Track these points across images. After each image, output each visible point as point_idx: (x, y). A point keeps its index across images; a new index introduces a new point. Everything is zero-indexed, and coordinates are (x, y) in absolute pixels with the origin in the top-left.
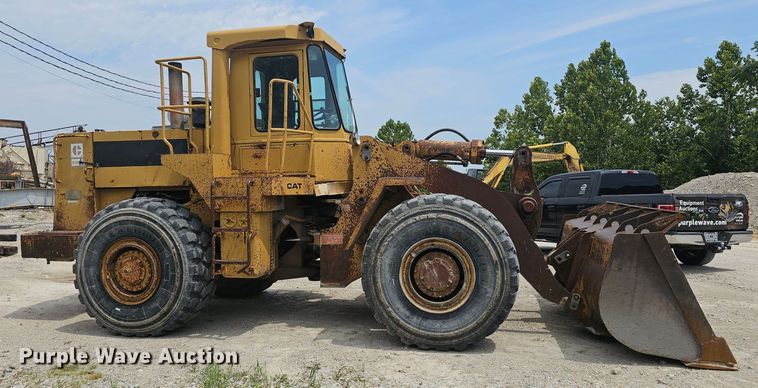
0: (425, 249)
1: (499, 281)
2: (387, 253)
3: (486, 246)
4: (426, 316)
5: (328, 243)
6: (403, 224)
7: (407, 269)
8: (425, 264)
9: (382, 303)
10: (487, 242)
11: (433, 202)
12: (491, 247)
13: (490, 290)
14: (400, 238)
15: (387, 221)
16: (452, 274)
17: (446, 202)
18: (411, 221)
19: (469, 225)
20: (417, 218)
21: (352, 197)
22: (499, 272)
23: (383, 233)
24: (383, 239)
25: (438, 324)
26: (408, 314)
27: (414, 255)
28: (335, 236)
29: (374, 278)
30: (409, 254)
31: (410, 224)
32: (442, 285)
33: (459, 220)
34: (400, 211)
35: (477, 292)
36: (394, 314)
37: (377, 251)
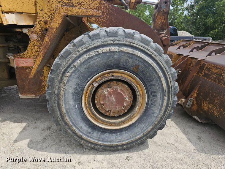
0: (106, 79)
1: (165, 105)
2: (69, 84)
3: (159, 78)
4: (104, 131)
5: (21, 65)
6: (85, 57)
7: (89, 96)
8: (105, 91)
9: (66, 124)
10: (161, 74)
11: (115, 34)
12: (163, 79)
13: (157, 111)
14: (82, 69)
15: (69, 53)
16: (127, 99)
17: (127, 35)
18: (93, 53)
19: (147, 59)
20: (100, 50)
21: (38, 27)
22: (166, 98)
23: (65, 64)
24: (66, 70)
25: (113, 137)
26: (90, 130)
27: (96, 85)
28: (27, 60)
29: (59, 105)
30: (91, 84)
31: (92, 57)
32: (118, 108)
33: (139, 54)
34: (82, 43)
35: (146, 113)
36: (77, 132)
37: (61, 81)
